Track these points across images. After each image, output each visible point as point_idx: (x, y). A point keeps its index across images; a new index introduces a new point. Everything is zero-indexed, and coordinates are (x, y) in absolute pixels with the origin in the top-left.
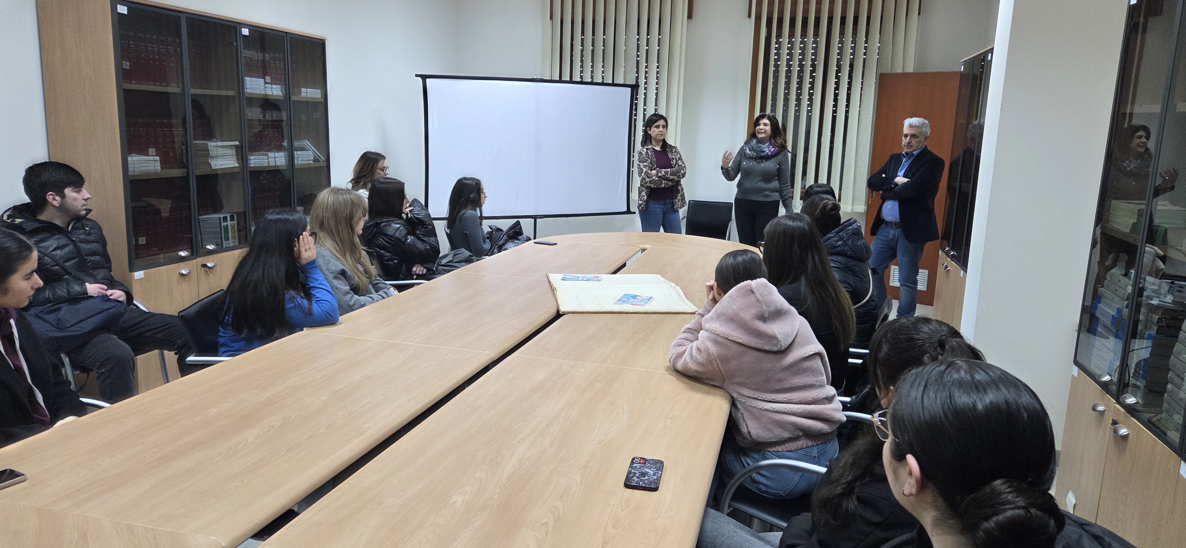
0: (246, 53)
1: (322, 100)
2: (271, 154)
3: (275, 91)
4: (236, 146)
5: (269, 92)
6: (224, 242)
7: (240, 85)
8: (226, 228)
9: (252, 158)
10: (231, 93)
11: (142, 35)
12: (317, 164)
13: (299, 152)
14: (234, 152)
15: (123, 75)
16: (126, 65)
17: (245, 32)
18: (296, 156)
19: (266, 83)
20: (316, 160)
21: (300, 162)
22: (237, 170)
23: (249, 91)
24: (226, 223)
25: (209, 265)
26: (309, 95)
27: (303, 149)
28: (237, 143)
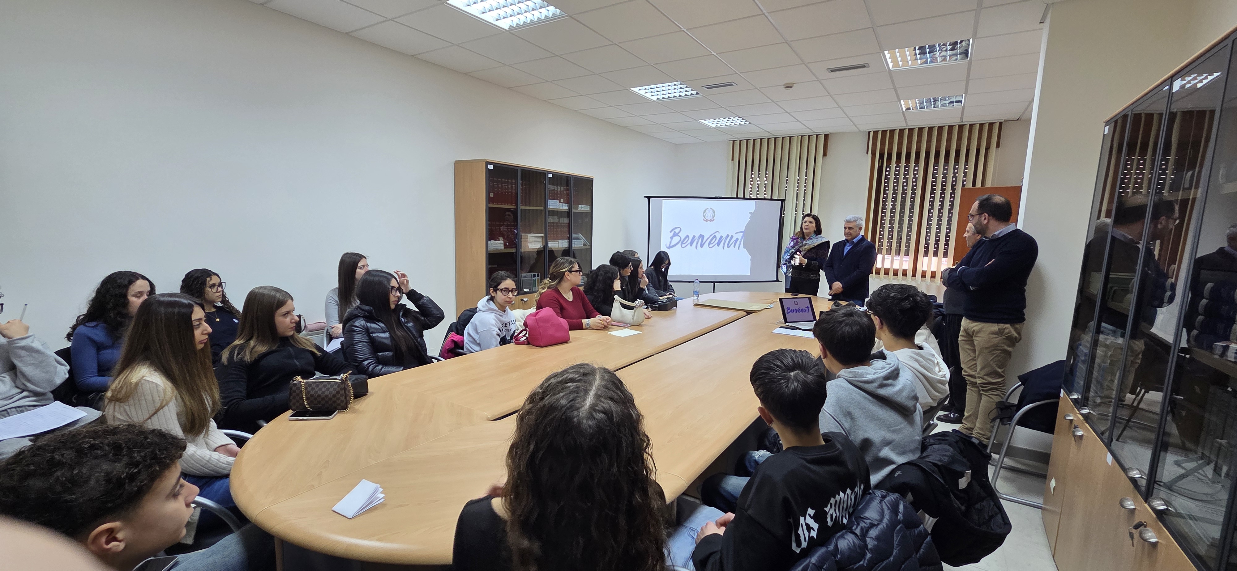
0: (550, 187)
1: (590, 211)
2: (560, 241)
3: (565, 207)
4: (542, 236)
5: (561, 208)
6: (533, 288)
7: (546, 204)
8: (535, 281)
9: (550, 243)
10: (542, 208)
11: (500, 180)
12: (585, 247)
13: (575, 240)
14: (541, 240)
15: (489, 200)
16: (492, 195)
17: (550, 176)
18: (573, 242)
19: (560, 202)
20: (584, 245)
21: (576, 246)
22: (542, 249)
23: (550, 207)
24: (534, 278)
25: (524, 299)
26: (583, 209)
27: (578, 239)
28: (543, 235)
